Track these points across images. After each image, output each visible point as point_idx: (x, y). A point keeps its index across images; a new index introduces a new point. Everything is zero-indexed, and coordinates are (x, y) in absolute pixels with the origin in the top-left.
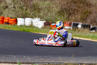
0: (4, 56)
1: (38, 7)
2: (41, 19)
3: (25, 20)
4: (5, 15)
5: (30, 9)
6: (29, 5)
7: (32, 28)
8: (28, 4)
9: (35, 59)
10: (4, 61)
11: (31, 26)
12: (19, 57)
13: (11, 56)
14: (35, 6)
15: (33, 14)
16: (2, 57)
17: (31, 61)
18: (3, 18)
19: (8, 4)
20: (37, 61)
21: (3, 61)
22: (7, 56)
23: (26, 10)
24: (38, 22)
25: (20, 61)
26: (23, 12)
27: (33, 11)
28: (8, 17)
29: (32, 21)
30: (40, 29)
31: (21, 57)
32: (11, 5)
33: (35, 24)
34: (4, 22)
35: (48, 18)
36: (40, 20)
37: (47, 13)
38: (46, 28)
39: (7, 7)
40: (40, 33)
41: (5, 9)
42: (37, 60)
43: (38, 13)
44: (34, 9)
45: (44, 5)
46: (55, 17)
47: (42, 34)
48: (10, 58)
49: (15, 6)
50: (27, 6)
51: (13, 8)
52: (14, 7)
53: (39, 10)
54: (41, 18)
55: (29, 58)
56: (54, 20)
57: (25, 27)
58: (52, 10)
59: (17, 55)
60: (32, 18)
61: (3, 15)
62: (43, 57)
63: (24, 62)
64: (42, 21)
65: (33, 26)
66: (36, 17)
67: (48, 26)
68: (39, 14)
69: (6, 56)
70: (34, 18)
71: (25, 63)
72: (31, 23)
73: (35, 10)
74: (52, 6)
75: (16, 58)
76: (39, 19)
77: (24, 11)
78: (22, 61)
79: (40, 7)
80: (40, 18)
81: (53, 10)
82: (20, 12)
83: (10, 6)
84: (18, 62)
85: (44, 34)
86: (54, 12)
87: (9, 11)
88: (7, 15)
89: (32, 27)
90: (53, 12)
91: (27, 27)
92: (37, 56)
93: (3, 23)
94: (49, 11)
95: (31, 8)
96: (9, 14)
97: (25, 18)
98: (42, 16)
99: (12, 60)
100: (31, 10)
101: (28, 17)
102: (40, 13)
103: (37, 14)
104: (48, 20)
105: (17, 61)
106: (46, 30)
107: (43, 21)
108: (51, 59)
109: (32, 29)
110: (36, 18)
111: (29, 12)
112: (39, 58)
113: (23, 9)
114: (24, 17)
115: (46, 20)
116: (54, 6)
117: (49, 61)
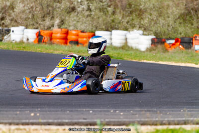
0: (70, 109)
1: (138, 7)
2: (145, 33)
3: (111, 35)
4: (70, 26)
5: (122, 11)
6: (119, 4)
7: (127, 50)
8: (117, 2)
9: (133, 114)
10: (70, 121)
11: (125, 47)
12: (101, 111)
13: (84, 110)
14: (131, 5)
15: (127, 23)
16: (66, 113)
17: (124, 120)
18: (67, 33)
19: (76, 3)
20: (138, 118)
21: (67, 121)
22: (76, 109)
23: (114, 13)
24: (138, 38)
25: (102, 120)
26: (108, 18)
27: (128, 16)
28: (75, 31)
29: (126, 36)
30: (143, 53)
31: (104, 111)
32: (81, 4)
33: (132, 43)
34: (68, 41)
35: (159, 30)
36: (143, 34)
37: (158, 19)
38: (155, 50)
39: (73, 9)
40: (142, 61)
41: (69, 13)
42: (137, 116)
43: (139, 20)
44: (131, 11)
45: (150, 3)
46: (173, 26)
47: (148, 62)
48: (82, 114)
49: (91, 7)
50: (116, 7)
51: (86, 11)
52: (89, 9)
53: (141, 13)
54: (145, 29)
55: (122, 114)
56: (170, 32)
57: (112, 49)
58: (167, 13)
59: (95, 108)
60: (126, 29)
61: (66, 26)
62: (149, 111)
63: (110, 122)
64: (146, 35)
65: (129, 47)
66: (133, 27)
67: (159, 46)
68: (140, 22)
69: (74, 110)
70: (130, 31)
71: (113, 124)
72: (124, 41)
73: (131, 13)
74: (166, 3)
75: (94, 113)
76: (141, 32)
77: (110, 17)
78: (107, 120)
79: (141, 7)
80: (143, 29)
81: (170, 11)
82: (101, 19)
83: (79, 7)
84: (98, 121)
85: (151, 62)
86: (171, 16)
87: (78, 18)
88: (75, 26)
89: (127, 48)
90: (168, 17)
91: (115, 48)
92: (138, 109)
93: (66, 43)
94: (160, 15)
95: (123, 9)
96: (79, 24)
97: (111, 31)
98: (147, 25)
99: (85, 117)
100: (124, 13)
101: (117, 29)
102: (142, 18)
103: (136, 22)
104: (160, 33)
105: (95, 120)
106: (156, 53)
107: (148, 35)
108: (166, 114)
109: (126, 53)
110: (135, 31)
111: (120, 18)
112: (142, 113)
113: (108, 12)
114: (109, 28)
115: (156, 34)
116: (172, 3)
117: (162, 117)
